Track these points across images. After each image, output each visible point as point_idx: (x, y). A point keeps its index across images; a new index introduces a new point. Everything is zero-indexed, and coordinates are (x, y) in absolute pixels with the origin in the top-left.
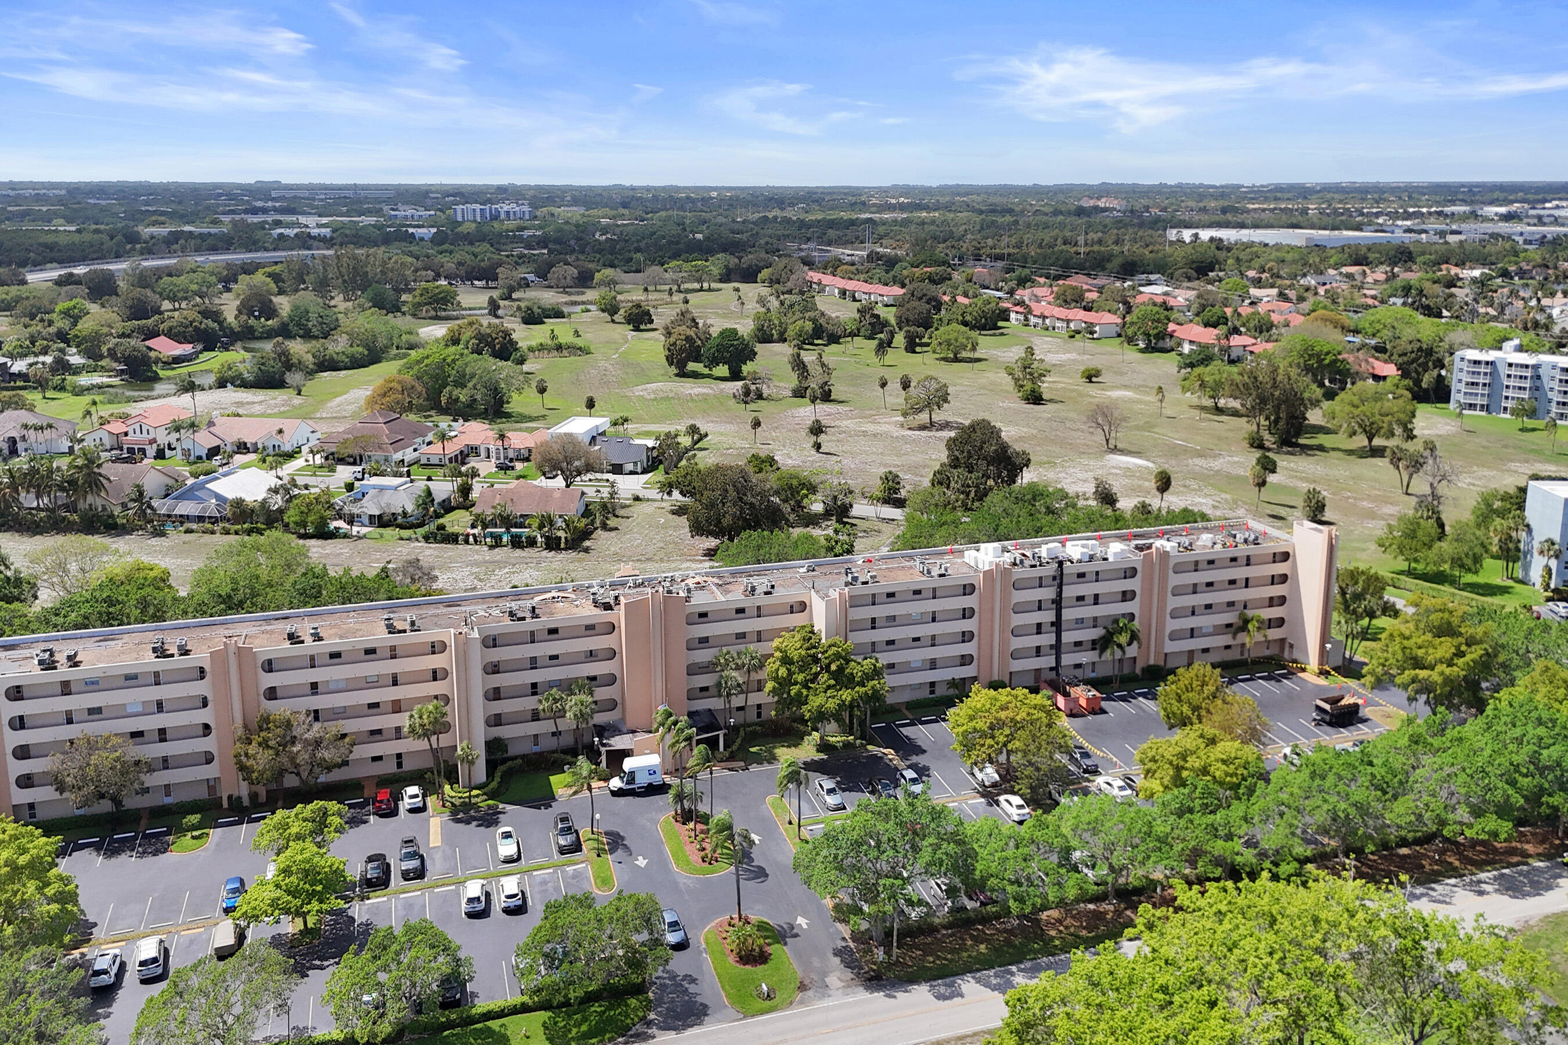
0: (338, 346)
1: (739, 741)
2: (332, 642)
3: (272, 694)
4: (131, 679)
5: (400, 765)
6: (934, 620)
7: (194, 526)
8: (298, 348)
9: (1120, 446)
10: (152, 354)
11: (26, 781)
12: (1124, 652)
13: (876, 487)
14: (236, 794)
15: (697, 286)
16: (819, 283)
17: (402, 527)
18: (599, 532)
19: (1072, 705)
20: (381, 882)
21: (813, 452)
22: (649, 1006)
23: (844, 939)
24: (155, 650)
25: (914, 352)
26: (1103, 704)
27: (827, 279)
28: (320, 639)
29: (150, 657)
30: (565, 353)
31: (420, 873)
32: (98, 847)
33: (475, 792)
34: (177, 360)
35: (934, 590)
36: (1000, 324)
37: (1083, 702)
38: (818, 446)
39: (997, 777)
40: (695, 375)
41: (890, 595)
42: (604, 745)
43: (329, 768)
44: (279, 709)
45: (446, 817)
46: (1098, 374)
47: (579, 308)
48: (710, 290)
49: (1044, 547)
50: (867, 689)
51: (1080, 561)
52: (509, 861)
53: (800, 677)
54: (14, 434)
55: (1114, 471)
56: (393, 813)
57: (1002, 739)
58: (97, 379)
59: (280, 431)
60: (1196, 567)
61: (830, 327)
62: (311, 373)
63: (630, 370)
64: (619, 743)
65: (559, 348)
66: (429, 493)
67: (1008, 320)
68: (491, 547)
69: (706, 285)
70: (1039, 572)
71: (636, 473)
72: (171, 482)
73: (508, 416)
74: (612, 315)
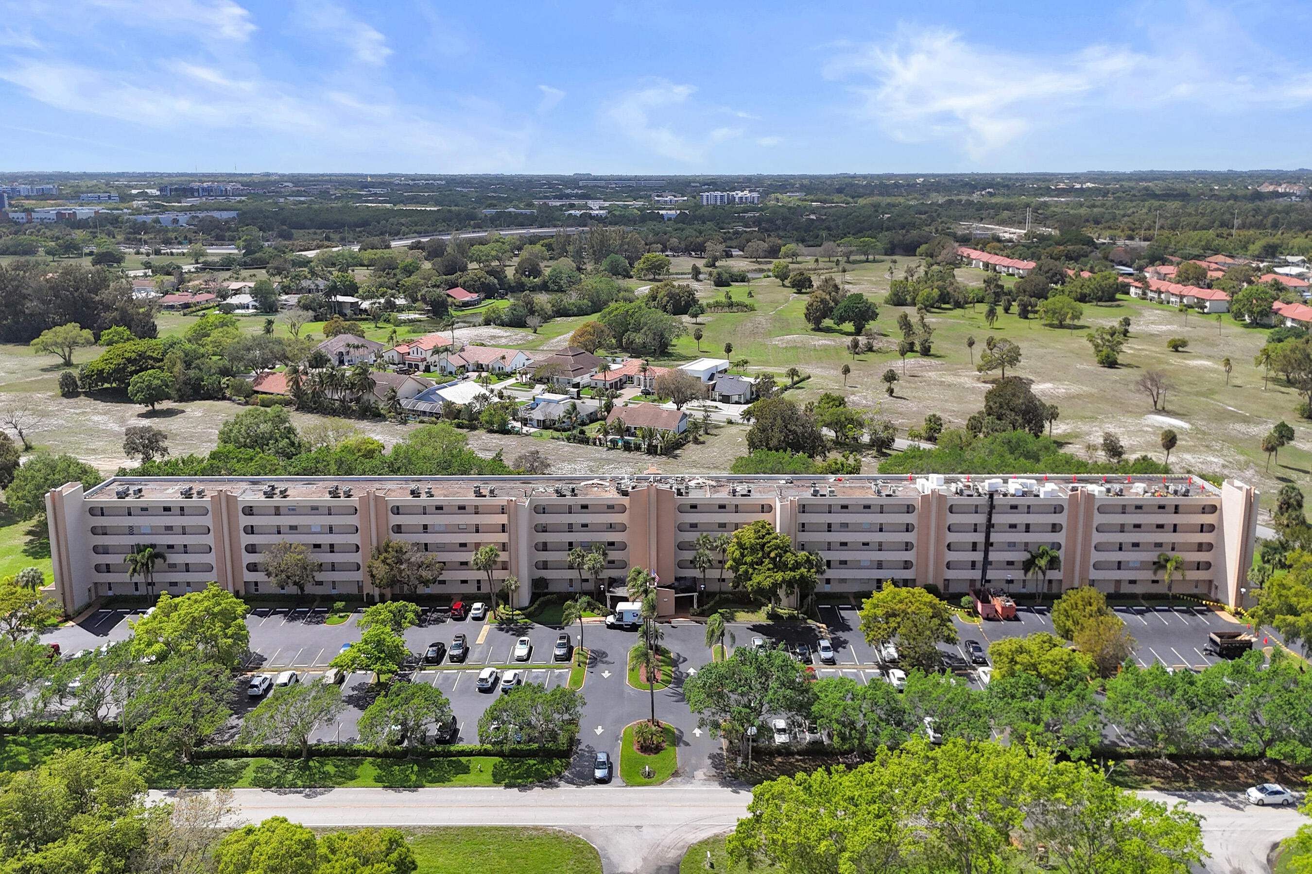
0: (572, 299)
1: (712, 603)
2: (439, 498)
3: (398, 529)
4: (314, 509)
5: (479, 588)
6: (881, 530)
7: (426, 419)
8: (542, 299)
9: (1168, 407)
10: (450, 300)
11: (253, 567)
12: (1044, 573)
13: (922, 427)
14: (371, 593)
15: (863, 258)
16: (968, 257)
17: (557, 430)
18: (690, 444)
19: (988, 611)
20: (435, 660)
21: (887, 395)
22: (567, 766)
23: (721, 749)
24: (330, 492)
25: (1026, 318)
26: (1020, 614)
27: (975, 254)
28: (432, 496)
29: (327, 497)
30: (735, 309)
31: (461, 659)
32: (285, 614)
33: (518, 612)
34: (466, 304)
35: (882, 506)
36: (1118, 296)
37: (999, 610)
38: (891, 391)
39: (896, 656)
40: (828, 330)
41: (844, 507)
42: (609, 592)
43: (426, 583)
44: (397, 539)
45: (494, 625)
46: (1184, 344)
47: (762, 275)
48: (874, 261)
49: (987, 481)
50: (797, 574)
51: (1014, 495)
52: (520, 659)
53: (748, 559)
54: (343, 350)
55: (1146, 429)
56: (462, 619)
57: (894, 625)
58: (413, 316)
59: (503, 358)
60: (1124, 509)
61: (956, 294)
62: (547, 319)
63: (777, 324)
64: (620, 592)
65: (731, 305)
66: (574, 407)
67: (1128, 293)
68: (609, 449)
69: (871, 257)
70: (976, 500)
71: (739, 403)
72: (421, 387)
73: (669, 355)
74: (783, 281)
